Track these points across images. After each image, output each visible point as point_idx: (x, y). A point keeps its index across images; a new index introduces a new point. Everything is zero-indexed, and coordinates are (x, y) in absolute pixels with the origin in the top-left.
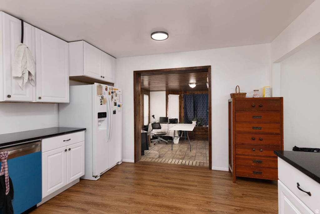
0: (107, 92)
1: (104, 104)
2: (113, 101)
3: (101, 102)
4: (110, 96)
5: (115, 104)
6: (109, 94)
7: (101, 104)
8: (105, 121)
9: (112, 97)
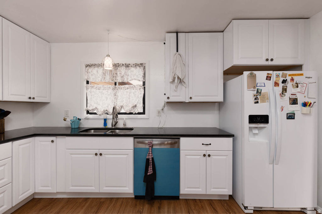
0: (270, 83)
1: (263, 101)
2: (288, 95)
3: (256, 99)
4: (279, 89)
5: (294, 102)
6: (276, 84)
7: (257, 102)
8: (266, 128)
9: (285, 90)
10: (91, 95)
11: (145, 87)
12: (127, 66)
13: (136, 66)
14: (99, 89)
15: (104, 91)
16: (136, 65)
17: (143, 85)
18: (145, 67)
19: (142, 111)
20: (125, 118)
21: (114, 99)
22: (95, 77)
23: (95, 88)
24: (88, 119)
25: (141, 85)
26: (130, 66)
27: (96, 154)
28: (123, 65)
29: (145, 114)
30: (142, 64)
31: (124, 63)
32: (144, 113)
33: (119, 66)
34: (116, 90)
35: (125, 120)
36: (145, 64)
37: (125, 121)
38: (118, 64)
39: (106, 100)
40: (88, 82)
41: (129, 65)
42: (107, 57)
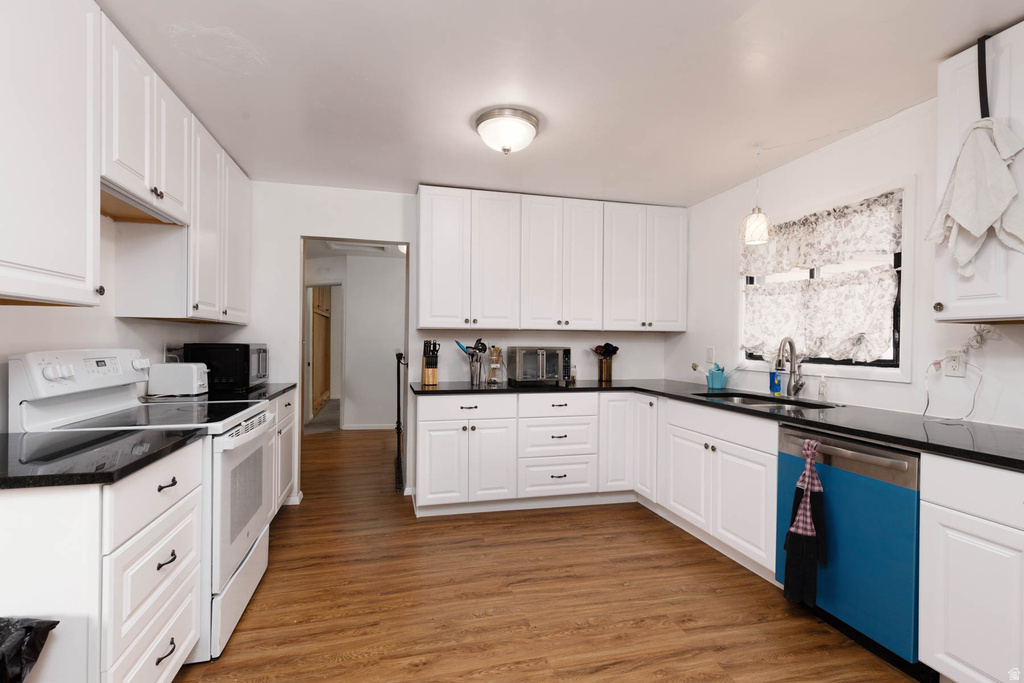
10: (754, 312)
11: (899, 272)
12: (840, 213)
13: (868, 206)
14: (770, 295)
15: (781, 299)
16: (869, 204)
17: (895, 267)
18: (901, 201)
19: (889, 355)
20: (823, 375)
21: (802, 319)
22: (763, 263)
23: (760, 291)
24: (743, 370)
25: (887, 268)
26: (850, 210)
27: (706, 446)
28: (829, 214)
29: (897, 366)
30: (892, 193)
31: (831, 210)
32: (894, 363)
33: (817, 219)
34: (812, 292)
35: (823, 379)
36: (901, 190)
37: (822, 382)
38: (815, 215)
39: (787, 322)
40: (751, 280)
41: (846, 211)
42: (755, 216)
